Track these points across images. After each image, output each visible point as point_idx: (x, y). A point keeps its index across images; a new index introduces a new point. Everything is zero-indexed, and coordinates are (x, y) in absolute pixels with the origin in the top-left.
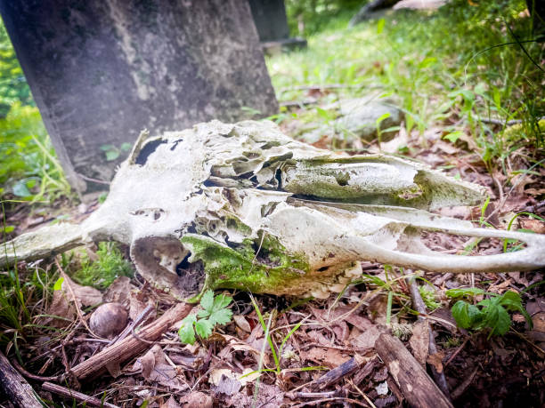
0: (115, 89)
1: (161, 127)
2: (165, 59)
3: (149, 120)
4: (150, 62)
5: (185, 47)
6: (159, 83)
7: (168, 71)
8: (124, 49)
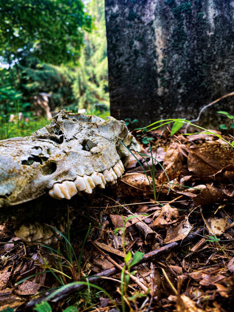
0: (145, 87)
1: (165, 114)
2: (181, 72)
3: (159, 108)
4: (171, 73)
5: (199, 64)
6: (173, 86)
7: (181, 79)
8: (157, 64)
